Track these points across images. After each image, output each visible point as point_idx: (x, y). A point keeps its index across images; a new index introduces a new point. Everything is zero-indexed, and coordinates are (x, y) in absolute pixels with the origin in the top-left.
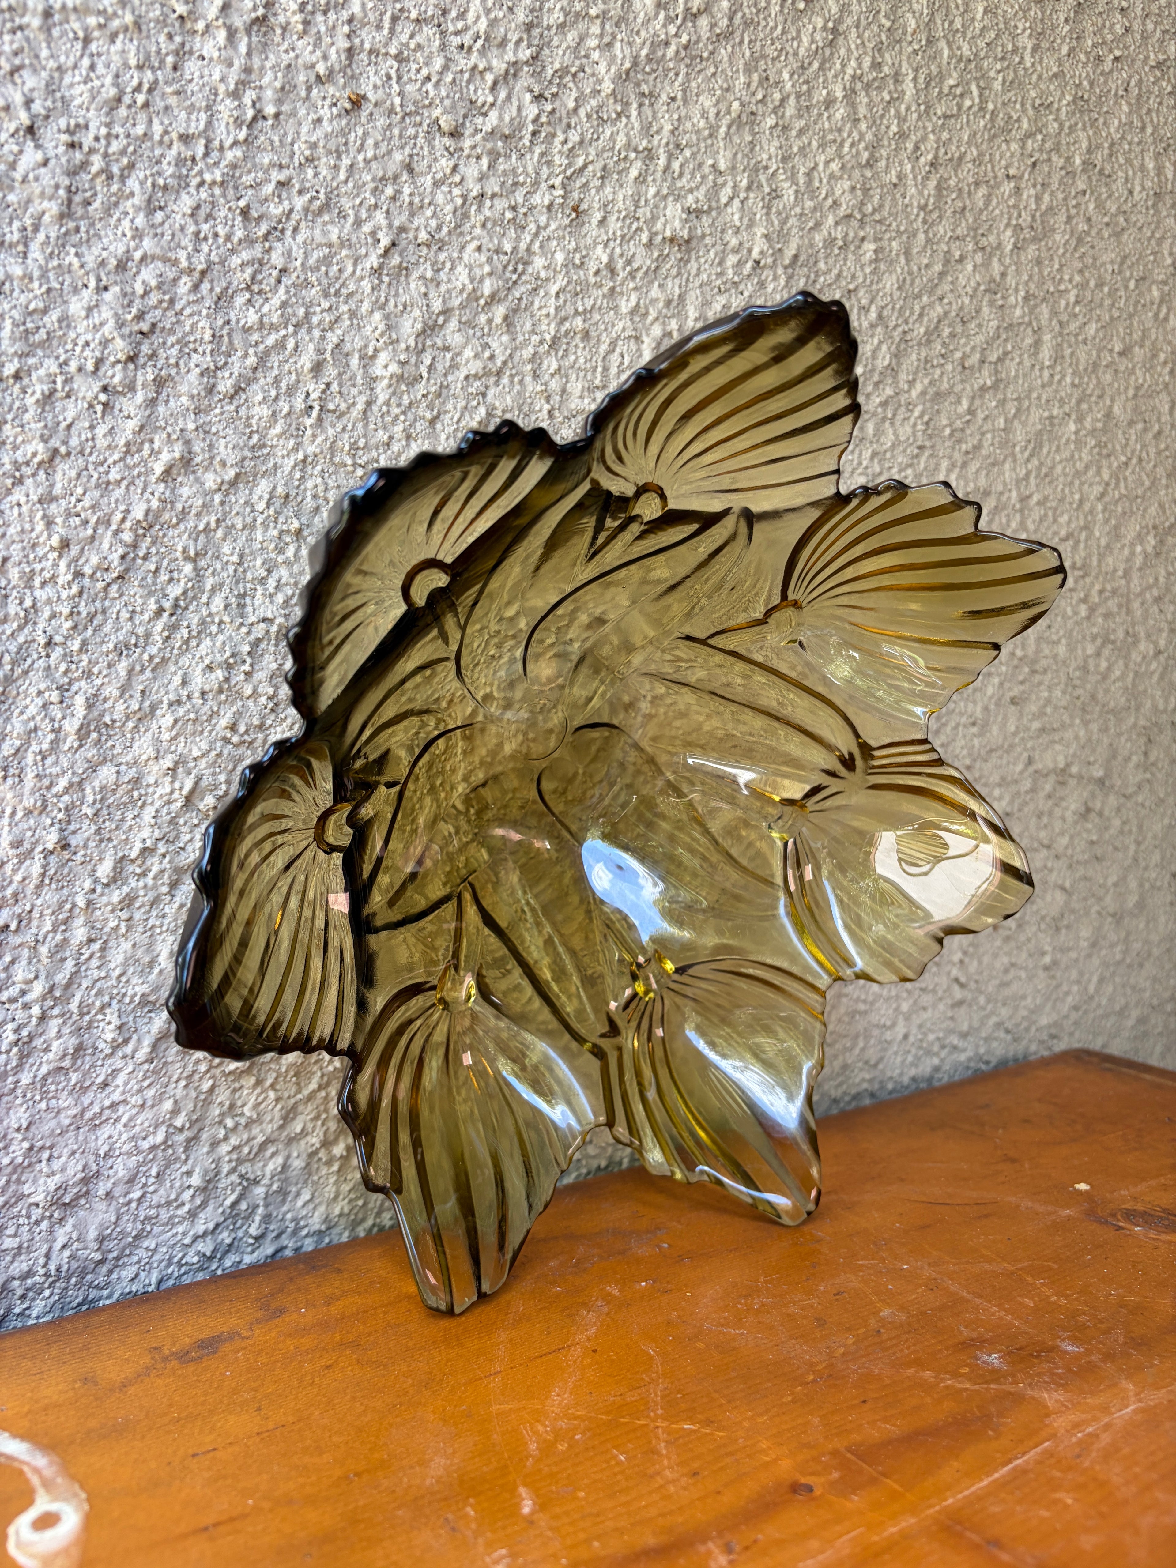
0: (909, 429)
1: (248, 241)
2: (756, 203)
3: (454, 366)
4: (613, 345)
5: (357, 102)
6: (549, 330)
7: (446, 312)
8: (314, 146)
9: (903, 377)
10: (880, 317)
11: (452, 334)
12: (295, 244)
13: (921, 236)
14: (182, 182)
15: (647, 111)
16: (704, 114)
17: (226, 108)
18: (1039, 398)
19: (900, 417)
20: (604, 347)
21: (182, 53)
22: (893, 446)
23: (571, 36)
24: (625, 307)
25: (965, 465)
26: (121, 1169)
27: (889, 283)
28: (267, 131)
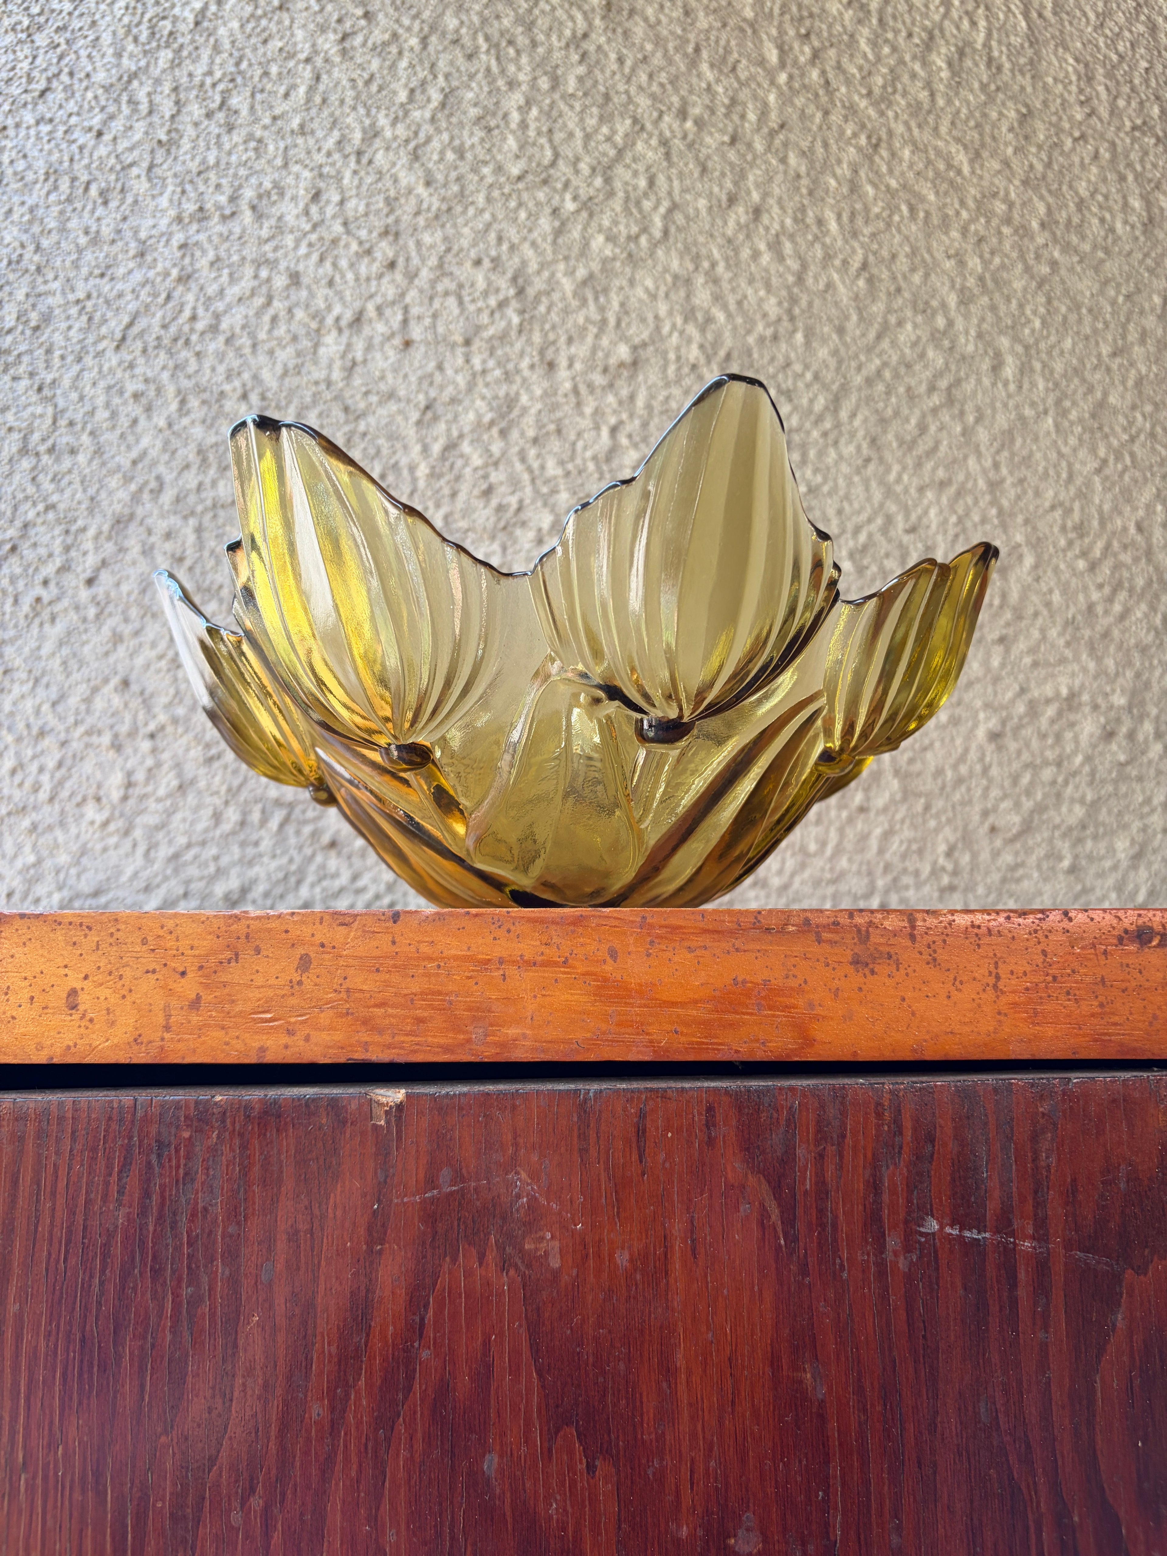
0: (851, 449)
1: (347, 422)
2: (691, 330)
3: (466, 464)
4: (579, 435)
5: (408, 344)
6: (531, 433)
7: (461, 436)
8: (383, 371)
9: (844, 415)
10: (816, 377)
11: (466, 447)
12: (371, 420)
13: (854, 318)
14: (314, 402)
15: (602, 299)
16: (647, 290)
17: (338, 364)
18: (1005, 405)
19: (843, 441)
20: (572, 437)
21: (316, 346)
22: (836, 463)
23: (546, 274)
24: (588, 410)
25: (919, 465)
26: (261, 888)
27: (823, 353)
28: (359, 369)
